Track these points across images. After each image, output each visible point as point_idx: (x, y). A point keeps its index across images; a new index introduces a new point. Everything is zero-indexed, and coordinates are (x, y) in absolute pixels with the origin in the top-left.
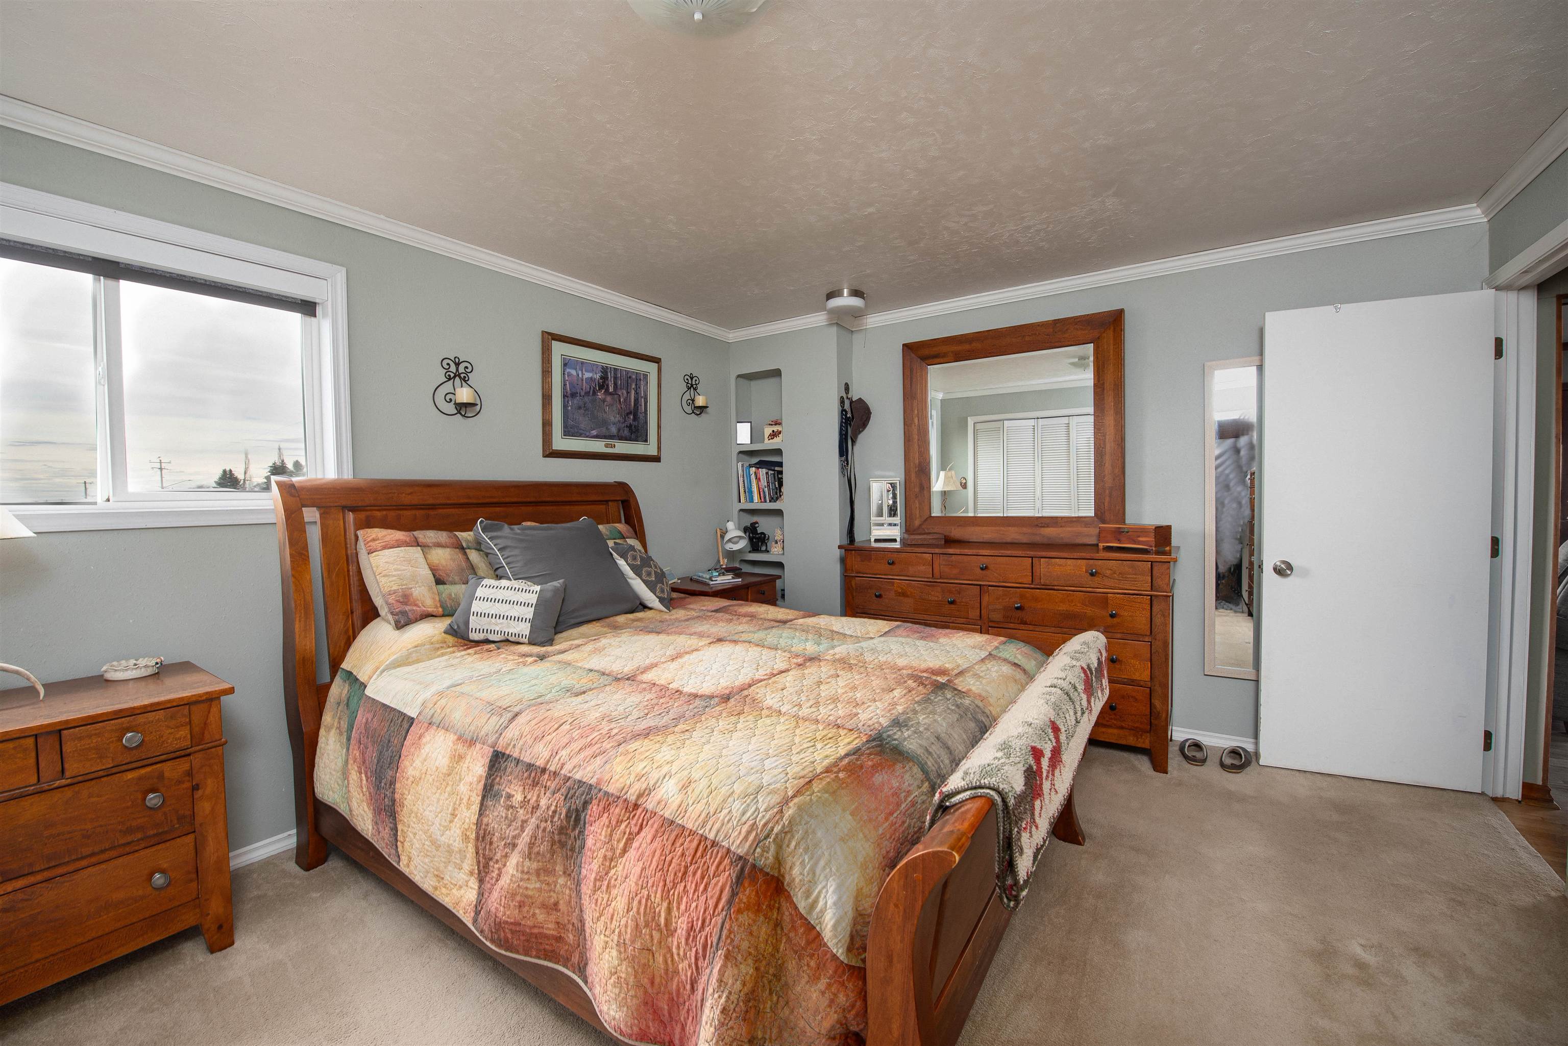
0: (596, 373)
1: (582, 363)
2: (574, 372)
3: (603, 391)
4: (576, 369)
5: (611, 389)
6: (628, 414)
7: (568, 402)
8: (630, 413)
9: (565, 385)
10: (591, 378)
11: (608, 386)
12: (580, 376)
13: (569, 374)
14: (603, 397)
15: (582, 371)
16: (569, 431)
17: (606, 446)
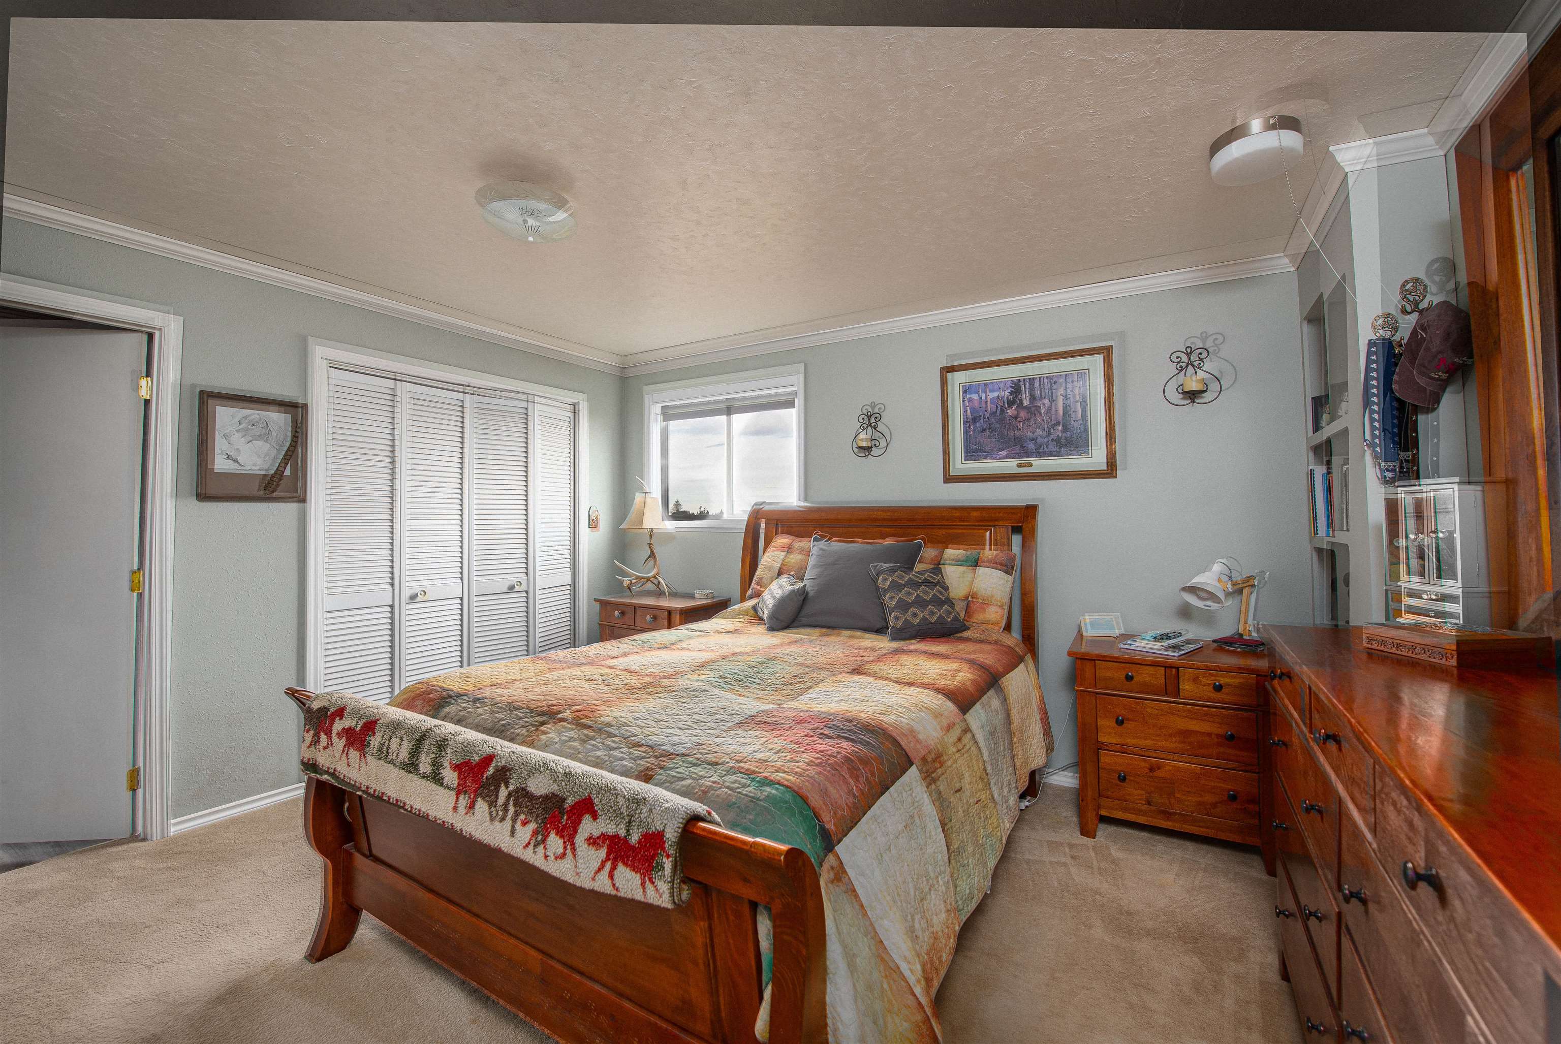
0: (1004, 391)
1: (985, 385)
2: (975, 397)
3: (1015, 407)
4: (977, 393)
5: (1026, 403)
6: (1053, 426)
7: (969, 428)
8: (1058, 423)
9: (965, 411)
10: (998, 397)
11: (1021, 400)
12: (984, 398)
13: (970, 400)
14: (1015, 413)
15: (986, 392)
16: (972, 453)
17: (1020, 466)
